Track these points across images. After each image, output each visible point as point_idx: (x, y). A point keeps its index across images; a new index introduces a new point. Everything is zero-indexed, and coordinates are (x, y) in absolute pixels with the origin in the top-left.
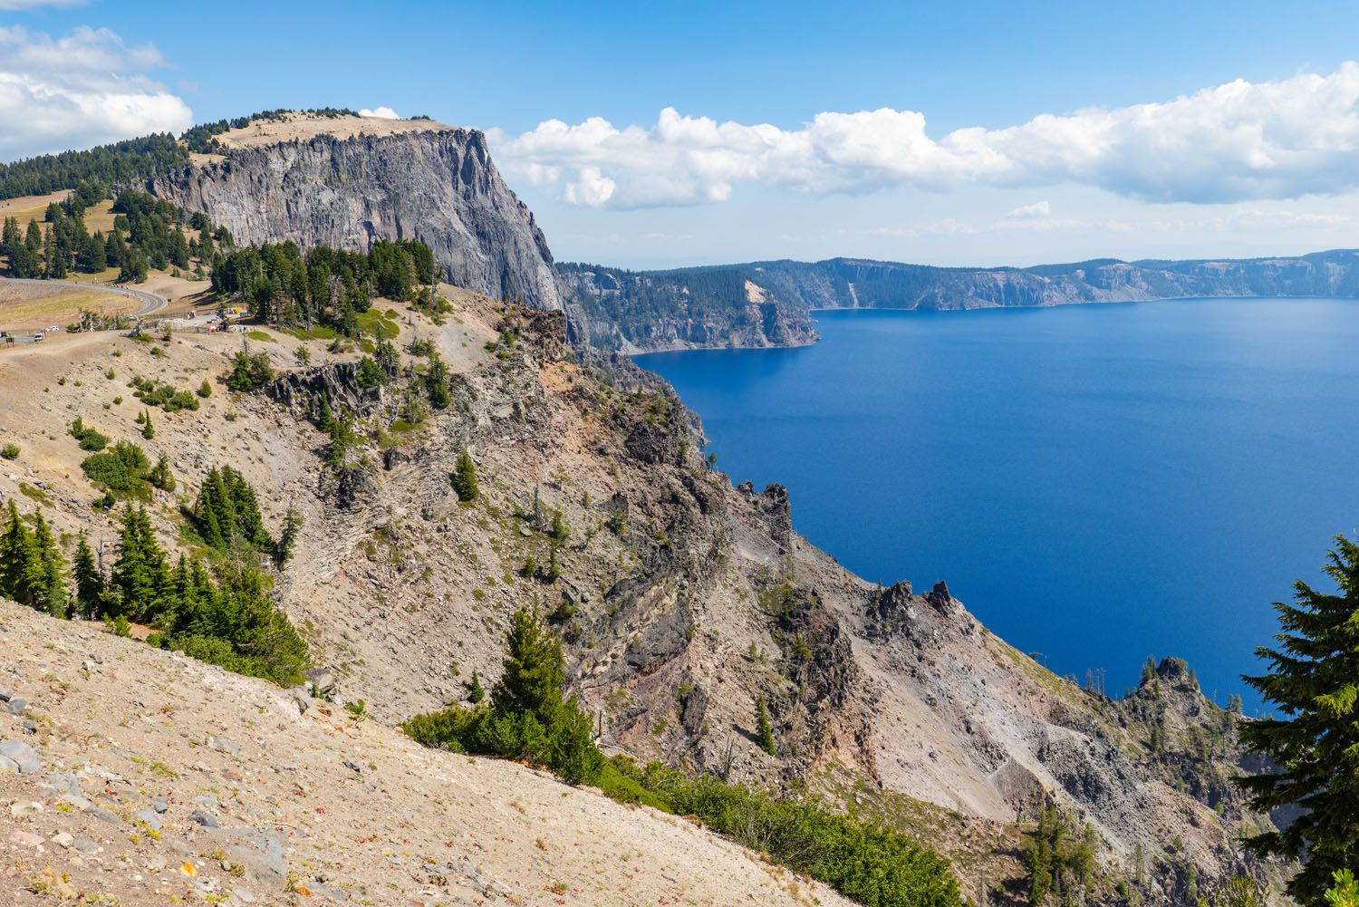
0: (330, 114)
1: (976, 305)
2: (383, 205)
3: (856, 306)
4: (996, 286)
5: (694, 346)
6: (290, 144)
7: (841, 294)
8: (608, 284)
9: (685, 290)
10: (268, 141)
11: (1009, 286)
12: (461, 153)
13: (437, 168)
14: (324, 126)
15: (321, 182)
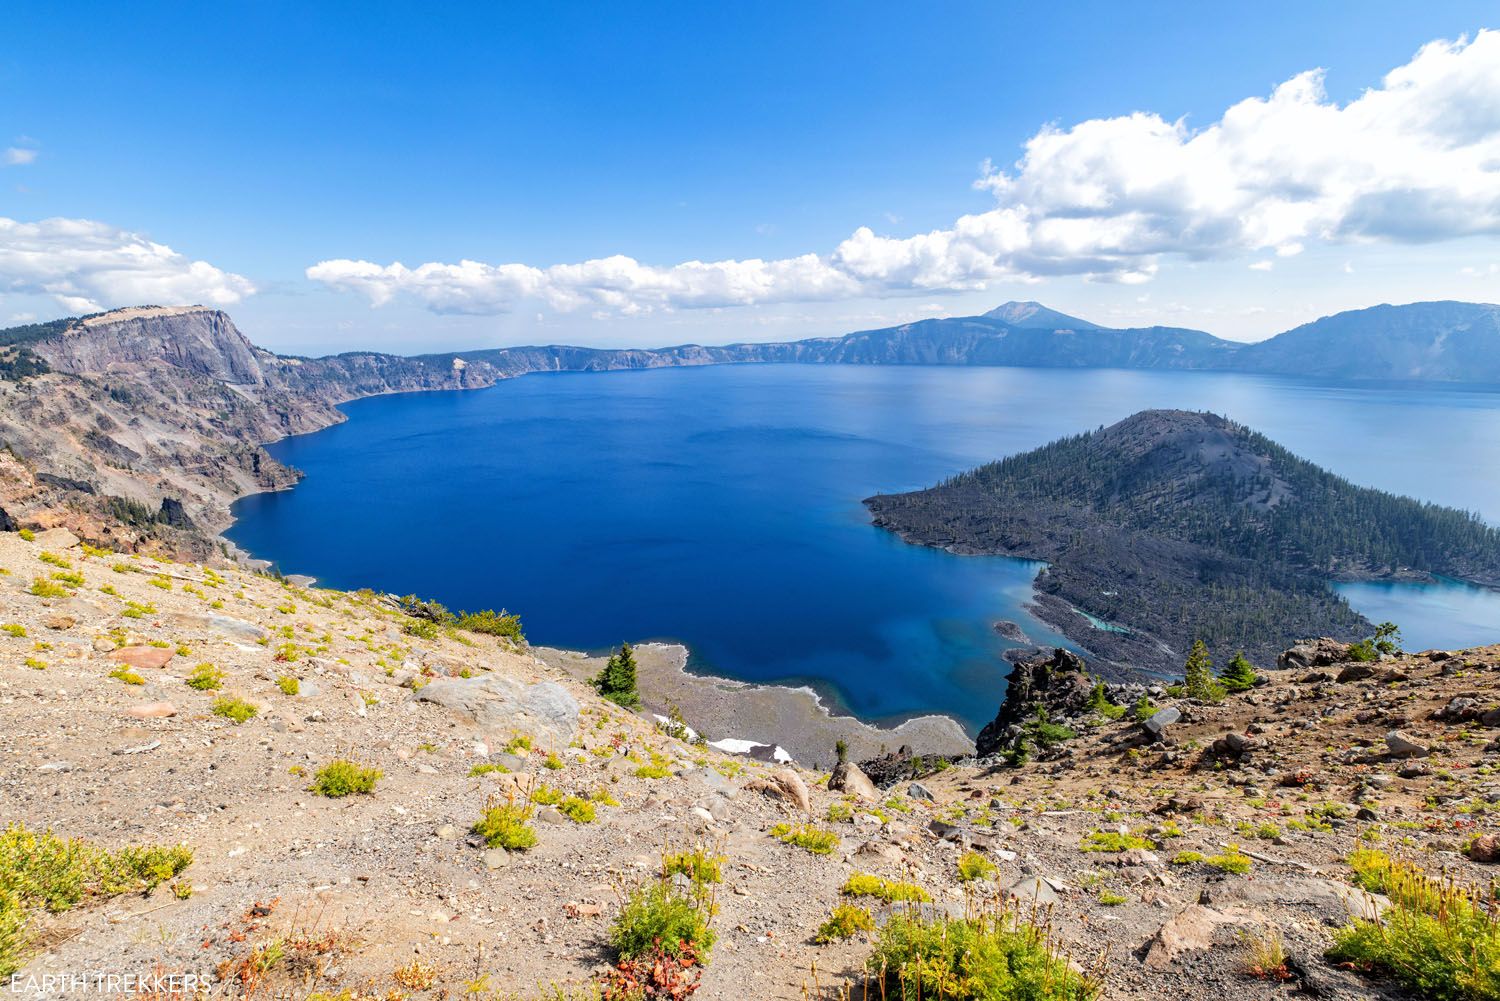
0: (148, 307)
1: (615, 368)
2: (170, 340)
3: (558, 369)
4: (627, 359)
5: (425, 389)
6: (120, 322)
7: (551, 362)
8: (382, 361)
9: (422, 364)
10: (110, 321)
11: (633, 360)
12: (213, 319)
13: (203, 324)
14: (142, 313)
15: (136, 334)
